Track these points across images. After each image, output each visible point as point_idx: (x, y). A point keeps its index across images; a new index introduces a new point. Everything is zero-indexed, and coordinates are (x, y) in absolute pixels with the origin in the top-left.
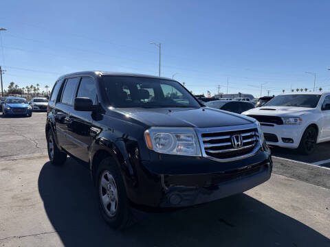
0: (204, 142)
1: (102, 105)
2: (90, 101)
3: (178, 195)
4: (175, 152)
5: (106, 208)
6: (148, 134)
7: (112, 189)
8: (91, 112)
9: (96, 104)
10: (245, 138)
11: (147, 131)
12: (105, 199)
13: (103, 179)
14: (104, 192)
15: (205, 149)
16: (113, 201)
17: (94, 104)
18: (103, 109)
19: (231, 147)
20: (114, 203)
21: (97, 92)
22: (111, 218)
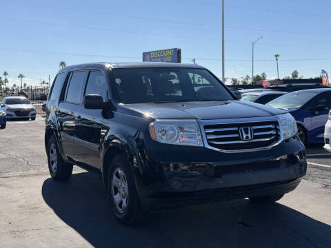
0: (207, 134)
1: (113, 102)
2: (100, 98)
3: (179, 180)
4: (178, 142)
5: (118, 207)
6: (153, 126)
7: (123, 186)
8: (101, 110)
9: (107, 101)
10: (256, 131)
11: (152, 124)
12: (117, 198)
13: (115, 177)
14: (116, 191)
15: (208, 140)
16: (124, 198)
17: (104, 101)
18: (114, 107)
19: (238, 139)
20: (125, 199)
21: (107, 87)
22: (122, 214)
